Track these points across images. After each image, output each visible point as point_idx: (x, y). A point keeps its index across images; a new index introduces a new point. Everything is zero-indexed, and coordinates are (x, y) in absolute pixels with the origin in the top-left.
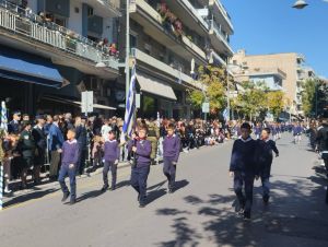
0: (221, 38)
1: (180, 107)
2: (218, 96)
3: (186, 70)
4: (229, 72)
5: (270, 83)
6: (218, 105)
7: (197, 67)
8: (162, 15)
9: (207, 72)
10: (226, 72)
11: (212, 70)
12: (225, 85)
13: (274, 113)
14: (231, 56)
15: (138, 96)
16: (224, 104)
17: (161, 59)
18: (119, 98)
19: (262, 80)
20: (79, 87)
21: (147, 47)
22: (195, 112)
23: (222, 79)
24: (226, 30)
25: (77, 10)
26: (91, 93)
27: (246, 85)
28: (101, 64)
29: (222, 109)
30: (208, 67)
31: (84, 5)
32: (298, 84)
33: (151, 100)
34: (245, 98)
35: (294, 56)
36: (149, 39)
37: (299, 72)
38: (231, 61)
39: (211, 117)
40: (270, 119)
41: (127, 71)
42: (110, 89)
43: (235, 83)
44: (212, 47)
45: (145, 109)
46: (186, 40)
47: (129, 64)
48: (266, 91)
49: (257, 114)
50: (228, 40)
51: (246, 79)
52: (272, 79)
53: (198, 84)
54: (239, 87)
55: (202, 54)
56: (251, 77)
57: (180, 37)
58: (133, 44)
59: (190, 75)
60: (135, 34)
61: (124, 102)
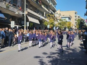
0: (53, 6)
1: (41, 26)
2: (52, 23)
3: (43, 15)
4: (56, 16)
5: (67, 19)
6: (52, 26)
7: (46, 14)
9: (49, 16)
10: (54, 16)
11: (51, 15)
12: (54, 20)
13: (68, 28)
14: (56, 11)
15: (28, 23)
16: (54, 26)
17: (35, 12)
18: (22, 23)
19: (65, 19)
20: (10, 20)
21: (31, 8)
22: (45, 28)
23: (53, 18)
24: (54, 4)
26: (14, 22)
27: (60, 20)
28: (17, 13)
29: (53, 27)
30: (49, 14)
32: (75, 20)
33: (32, 24)
34: (60, 24)
35: (74, 12)
36: (32, 6)
37: (76, 16)
38: (56, 13)
39: (50, 29)
40: (67, 30)
41: (25, 15)
42: (20, 20)
43: (57, 19)
44: (50, 9)
46: (43, 6)
47: (26, 13)
48: (66, 22)
49: (63, 29)
50: (55, 7)
51: (60, 18)
52: (68, 18)
53: (46, 19)
54: (58, 21)
55: (48, 11)
56: (62, 18)
57: (41, 5)
59: (44, 17)
60: (27, 4)
61: (24, 24)
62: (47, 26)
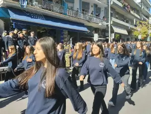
0: (146, 10)
6: (145, 36)
7: (136, 22)
8: (122, 4)
10: (148, 23)
11: (143, 22)
12: (148, 28)
15: (113, 34)
16: (147, 35)
18: (107, 35)
20: (93, 32)
21: (117, 16)
22: (135, 39)
23: (147, 26)
25: (92, 6)
28: (100, 24)
29: (147, 38)
30: (141, 22)
31: (94, 4)
33: (118, 35)
36: (118, 13)
39: (141, 40)
41: (109, 26)
42: (103, 33)
44: (143, 14)
45: (116, 38)
55: (139, 17)
57: (130, 11)
58: (111, 16)
60: (112, 12)
61: (108, 37)
62: (137, 37)
